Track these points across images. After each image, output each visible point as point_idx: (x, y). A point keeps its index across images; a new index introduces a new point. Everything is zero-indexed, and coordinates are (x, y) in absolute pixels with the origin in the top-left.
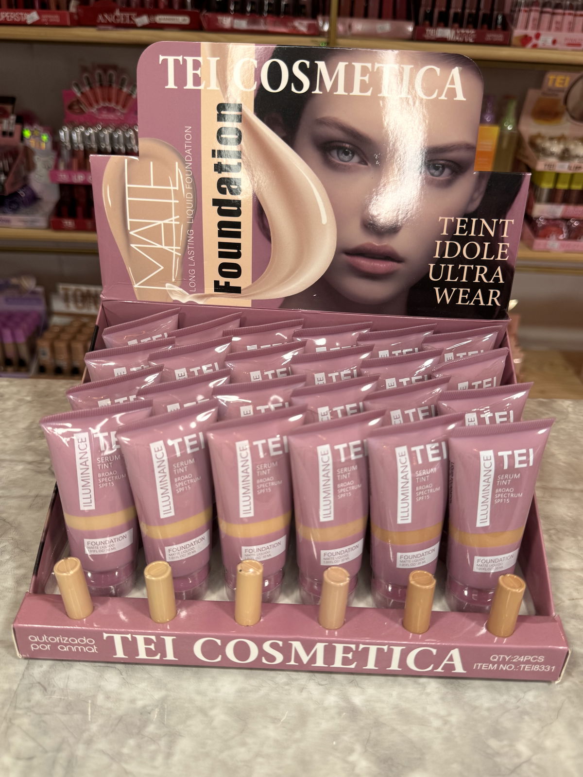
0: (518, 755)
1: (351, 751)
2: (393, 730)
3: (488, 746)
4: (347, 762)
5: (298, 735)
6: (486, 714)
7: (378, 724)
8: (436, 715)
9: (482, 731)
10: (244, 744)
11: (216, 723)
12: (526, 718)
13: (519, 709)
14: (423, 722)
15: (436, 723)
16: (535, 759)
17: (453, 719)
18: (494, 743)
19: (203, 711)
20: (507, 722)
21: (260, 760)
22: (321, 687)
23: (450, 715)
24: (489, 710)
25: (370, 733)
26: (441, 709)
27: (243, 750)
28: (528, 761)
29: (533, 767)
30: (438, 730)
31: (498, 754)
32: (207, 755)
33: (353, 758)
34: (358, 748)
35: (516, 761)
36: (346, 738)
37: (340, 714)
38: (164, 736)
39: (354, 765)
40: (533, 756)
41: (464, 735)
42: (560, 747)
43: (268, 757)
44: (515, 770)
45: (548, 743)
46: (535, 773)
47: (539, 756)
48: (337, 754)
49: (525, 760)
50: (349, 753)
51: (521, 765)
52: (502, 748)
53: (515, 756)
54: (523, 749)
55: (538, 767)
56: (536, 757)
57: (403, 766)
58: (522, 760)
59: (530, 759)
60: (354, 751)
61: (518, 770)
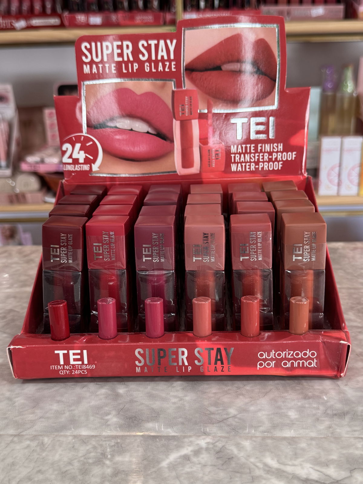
0: (227, 414)
1: (108, 414)
2: (142, 404)
3: (208, 410)
4: (104, 419)
5: (73, 408)
6: (213, 395)
7: (132, 401)
8: (176, 397)
9: (206, 403)
10: (33, 413)
11: (17, 404)
12: (241, 397)
13: (238, 393)
14: (165, 400)
15: (174, 400)
17: (187, 398)
18: (212, 409)
19: (9, 399)
20: (225, 399)
21: (41, 420)
22: (98, 385)
23: (186, 396)
24: (215, 393)
25: (125, 406)
26: (180, 394)
27: (32, 416)
28: (234, 417)
29: (236, 420)
30: (174, 403)
31: (213, 413)
32: (6, 418)
33: (109, 417)
34: (114, 413)
35: (225, 416)
36: (107, 408)
37: (106, 398)
39: (108, 420)
40: (238, 414)
41: (192, 405)
42: (260, 410)
43: (48, 418)
44: (222, 421)
45: (252, 408)
46: (237, 422)
47: (243, 414)
48: (97, 416)
49: (232, 416)
50: (106, 415)
51: (228, 418)
52: (218, 411)
53: (225, 414)
54: (232, 411)
55: (240, 419)
56: (241, 415)
57: (143, 420)
58: (230, 416)
59: (236, 416)
60: (110, 414)
61: (225, 421)
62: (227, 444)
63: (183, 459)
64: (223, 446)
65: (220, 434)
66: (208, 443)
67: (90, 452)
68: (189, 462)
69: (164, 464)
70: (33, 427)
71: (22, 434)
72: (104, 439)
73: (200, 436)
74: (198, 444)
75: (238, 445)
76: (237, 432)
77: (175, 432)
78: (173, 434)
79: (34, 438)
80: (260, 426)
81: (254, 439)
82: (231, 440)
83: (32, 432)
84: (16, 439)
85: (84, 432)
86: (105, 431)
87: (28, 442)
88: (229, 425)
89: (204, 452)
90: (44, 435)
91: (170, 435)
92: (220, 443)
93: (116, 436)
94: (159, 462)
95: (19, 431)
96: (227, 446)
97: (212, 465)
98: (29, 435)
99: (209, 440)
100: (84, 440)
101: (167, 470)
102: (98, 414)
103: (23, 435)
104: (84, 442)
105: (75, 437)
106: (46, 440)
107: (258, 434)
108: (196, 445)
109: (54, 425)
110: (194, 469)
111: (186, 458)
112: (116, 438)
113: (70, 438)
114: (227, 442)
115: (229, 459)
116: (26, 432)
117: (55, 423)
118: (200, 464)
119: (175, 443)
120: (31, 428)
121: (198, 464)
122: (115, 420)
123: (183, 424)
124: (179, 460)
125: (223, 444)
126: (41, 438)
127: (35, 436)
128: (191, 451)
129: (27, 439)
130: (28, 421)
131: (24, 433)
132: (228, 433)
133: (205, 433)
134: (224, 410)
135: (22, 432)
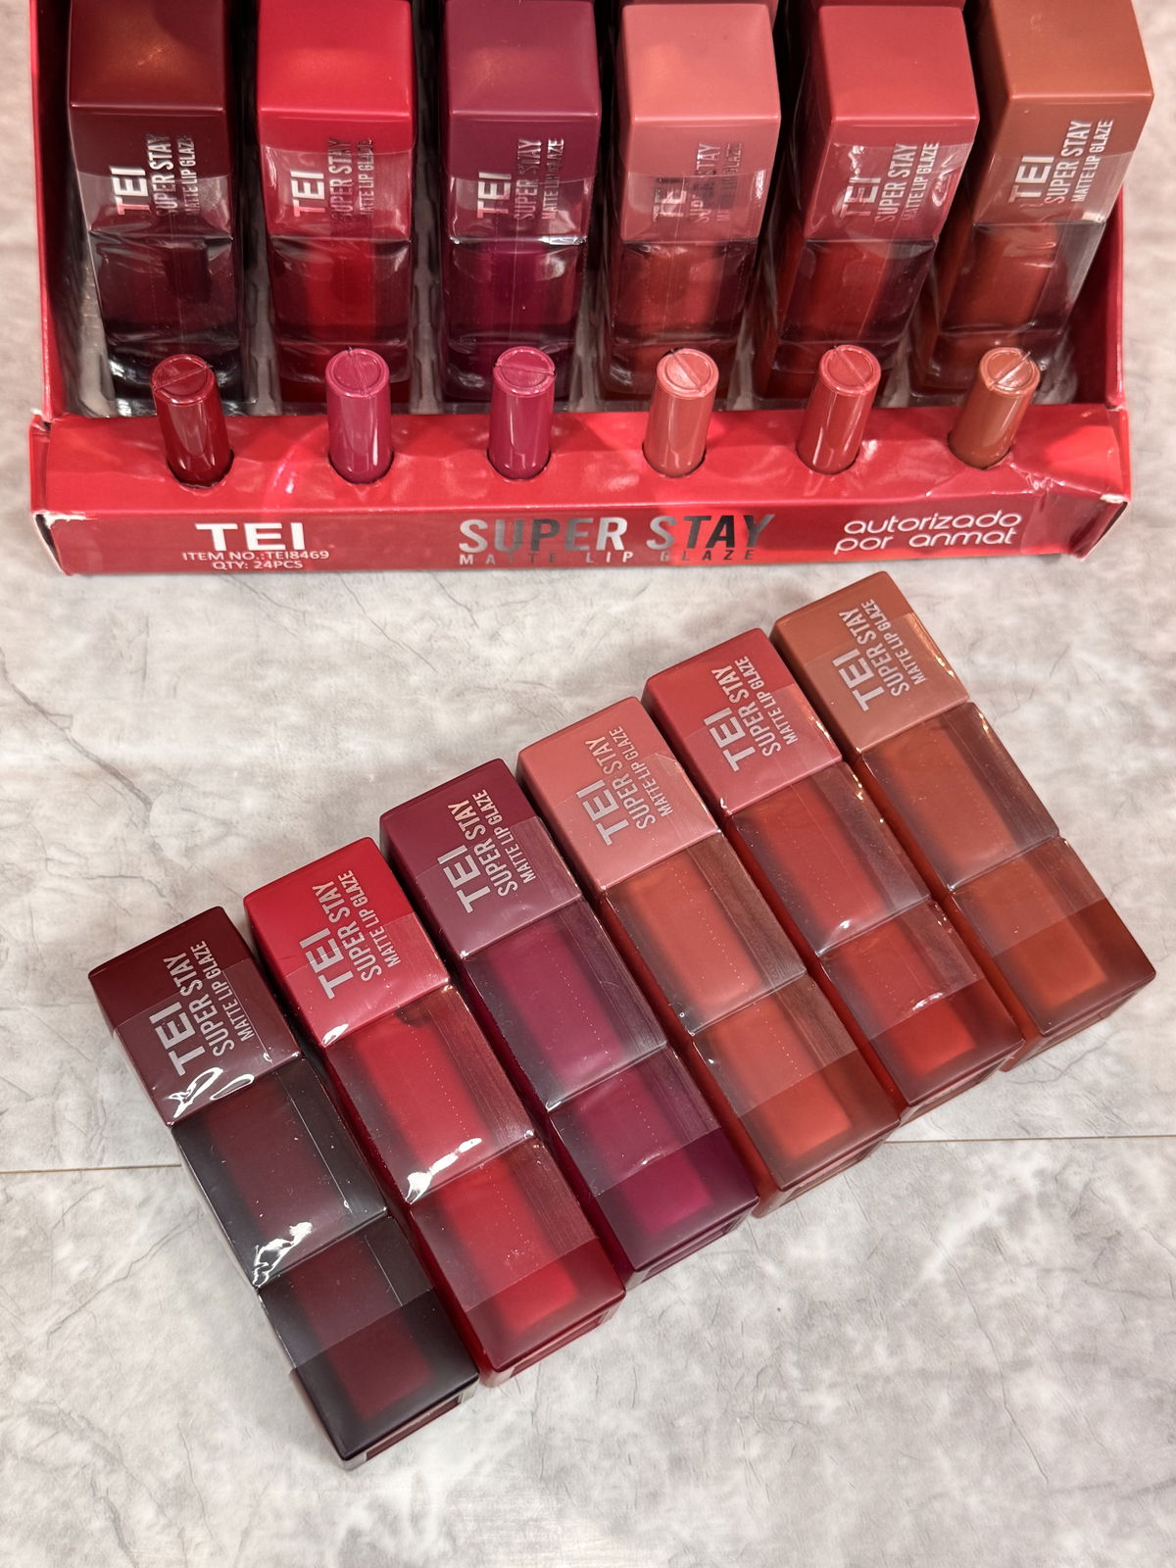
62: (1096, 1175)
63: (983, 1246)
64: (1087, 1186)
66: (1040, 1174)
68: (1000, 1258)
69: (933, 1269)
89: (1036, 1213)
94: (916, 1263)
96: (1097, 1185)
97: (1065, 1269)
101: (943, 1294)
108: (1008, 1182)
110: (1020, 1287)
111: (987, 1239)
114: (1094, 1170)
115: (1109, 1239)
118: (1031, 1263)
121: (1026, 1265)
124: (970, 1251)
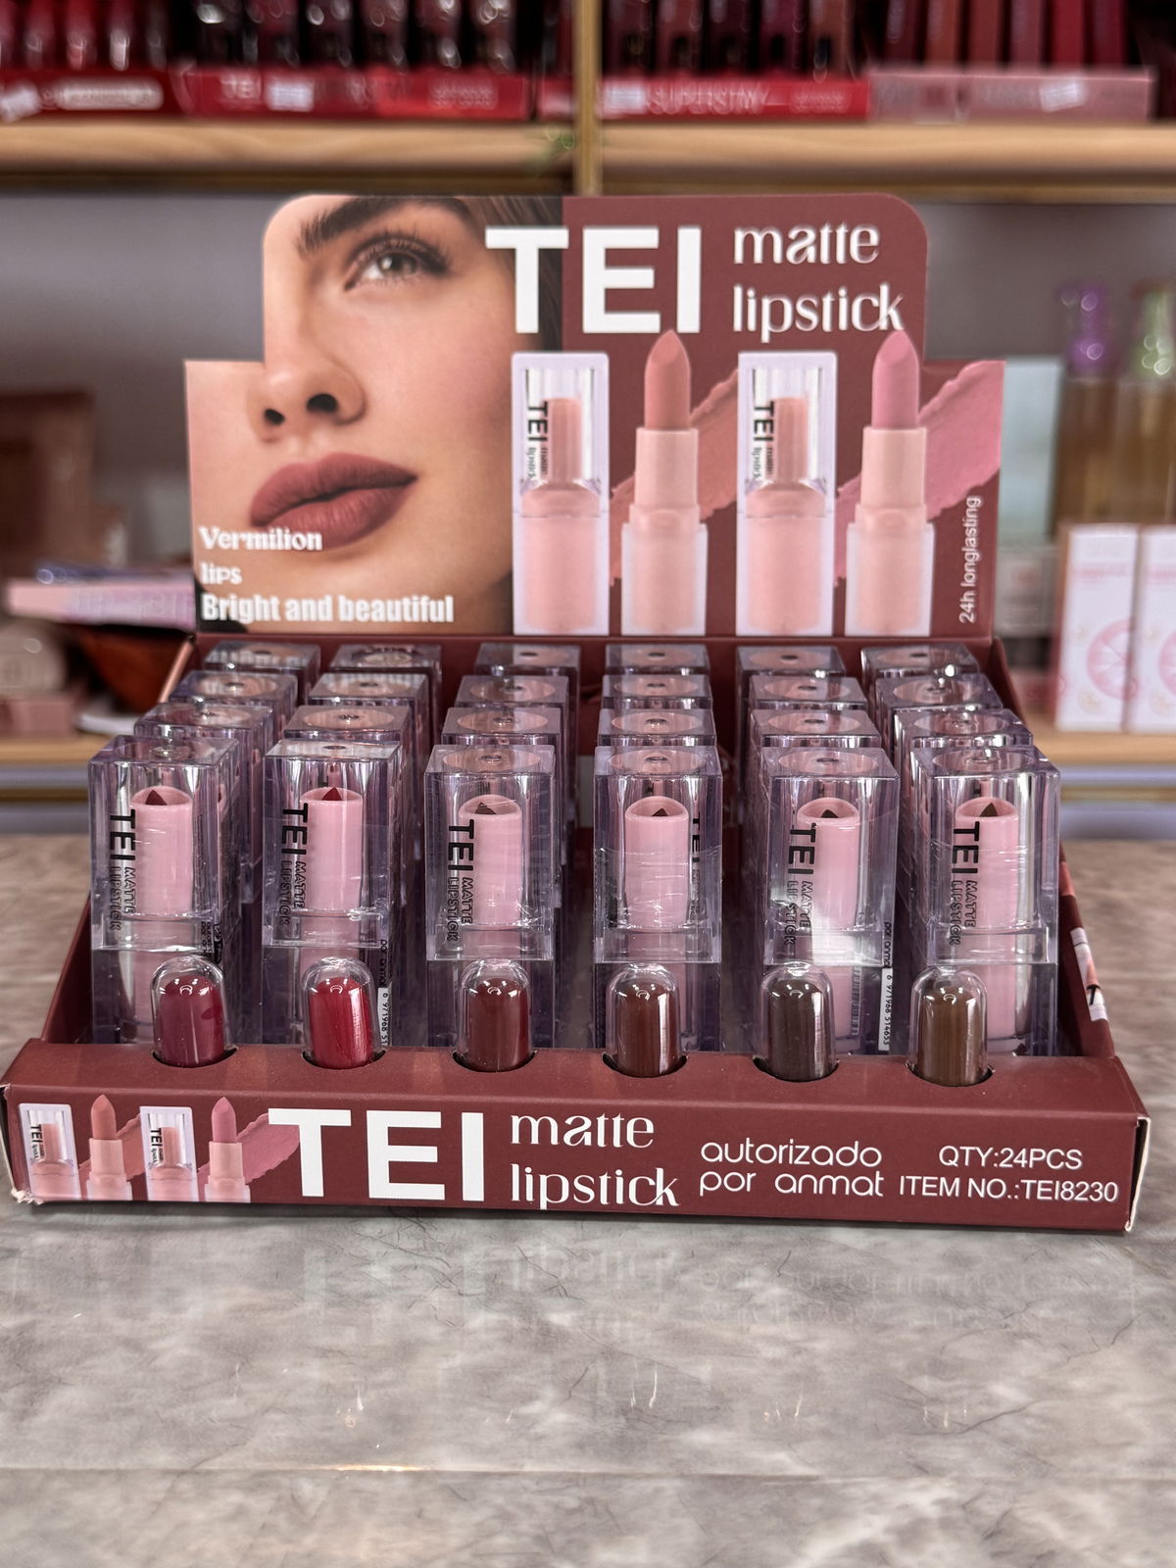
0: (990, 1401)
1: (529, 1398)
2: (651, 1364)
3: (911, 1388)
4: (514, 1416)
5: (386, 1375)
6: (915, 1337)
7: (611, 1355)
8: (773, 1340)
9: (900, 1364)
10: (235, 1393)
11: (163, 1361)
12: (1026, 1343)
13: (1009, 1329)
14: (734, 1351)
15: (772, 1352)
16: (1034, 1409)
17: (821, 1346)
18: (926, 1384)
19: (133, 1344)
20: (968, 1349)
21: (274, 1416)
23: (811, 1339)
24: (923, 1330)
25: (587, 1370)
26: (791, 1331)
27: (234, 1401)
28: (1019, 1411)
29: (1029, 1422)
30: (775, 1363)
31: (935, 1400)
32: (130, 1412)
33: (535, 1408)
34: (550, 1393)
35: (985, 1410)
36: (517, 1378)
37: (508, 1341)
38: (17, 1385)
39: (533, 1420)
40: (1033, 1403)
41: (845, 1370)
42: (1111, 1389)
43: (298, 1411)
44: (978, 1425)
45: (1079, 1383)
46: (1035, 1431)
47: (1049, 1403)
48: (488, 1403)
49: (1009, 1410)
50: (522, 1402)
51: (996, 1417)
52: (950, 1390)
53: (981, 1403)
54: (1006, 1392)
55: (1045, 1420)
56: (1042, 1404)
57: (668, 1421)
58: (1002, 1409)
59: (1024, 1408)
60: (537, 1398)
61: (986, 1426)
65: (979, 1470)
67: (491, 1535)
70: (245, 1443)
71: (205, 1467)
72: (534, 1487)
73: (901, 1478)
74: (905, 1507)
75: (1060, 1510)
76: (1045, 1462)
77: (804, 1462)
78: (800, 1470)
79: (258, 1482)
80: (1128, 1444)
81: (1116, 1488)
82: (1030, 1493)
83: (242, 1460)
84: (185, 1485)
85: (452, 1463)
86: (531, 1457)
87: (236, 1498)
88: (1007, 1442)
90: (291, 1471)
91: (789, 1473)
92: (989, 1503)
93: (578, 1475)
95: (194, 1454)
98: (236, 1470)
99: (942, 1490)
100: (461, 1491)
102: (489, 1397)
103: (209, 1473)
104: (459, 1497)
105: (418, 1476)
106: (306, 1488)
107: (1126, 1472)
109: (326, 1434)
112: (581, 1482)
113: (402, 1482)
116: (218, 1460)
117: (331, 1428)
119: (816, 1502)
120: (236, 1445)
122: (560, 1417)
123: (826, 1434)
125: (1005, 1506)
126: (285, 1481)
127: (263, 1474)
128: (888, 1530)
129: (228, 1486)
130: (221, 1420)
131: (215, 1465)
132: (1010, 1467)
133: (922, 1469)
134: (973, 1387)
135: (206, 1460)
